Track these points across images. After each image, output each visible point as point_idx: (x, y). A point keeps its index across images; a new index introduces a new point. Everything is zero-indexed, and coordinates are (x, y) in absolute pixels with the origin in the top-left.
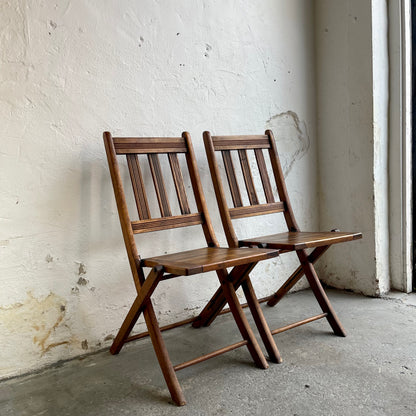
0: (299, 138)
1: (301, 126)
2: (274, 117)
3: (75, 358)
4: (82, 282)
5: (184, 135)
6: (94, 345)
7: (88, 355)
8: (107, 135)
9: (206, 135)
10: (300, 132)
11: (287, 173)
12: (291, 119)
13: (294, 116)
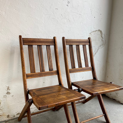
0: (102, 40)
1: (103, 36)
2: (93, 32)
3: (4, 121)
4: (8, 93)
5: (54, 38)
6: (12, 117)
7: (9, 120)
8: (20, 37)
9: (63, 38)
10: (103, 38)
11: (95, 54)
12: (99, 33)
13: (101, 32)
